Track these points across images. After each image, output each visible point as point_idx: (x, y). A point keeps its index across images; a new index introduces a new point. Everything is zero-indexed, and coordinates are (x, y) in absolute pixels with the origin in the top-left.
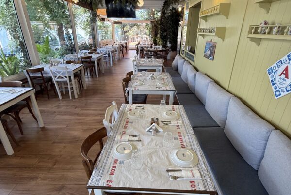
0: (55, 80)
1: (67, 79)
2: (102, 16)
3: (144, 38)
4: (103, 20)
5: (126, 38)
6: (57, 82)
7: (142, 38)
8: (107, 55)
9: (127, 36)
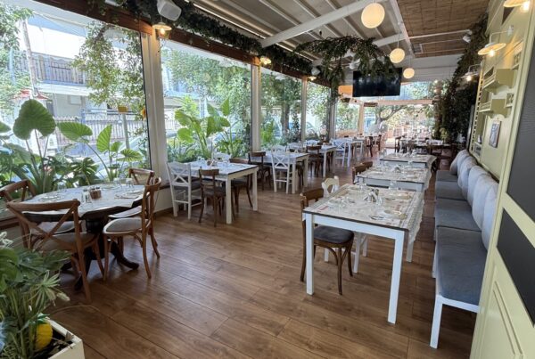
0: (274, 167)
1: (288, 168)
2: (345, 96)
4: (347, 100)
5: (383, 129)
6: (276, 170)
8: (344, 150)
9: (385, 126)
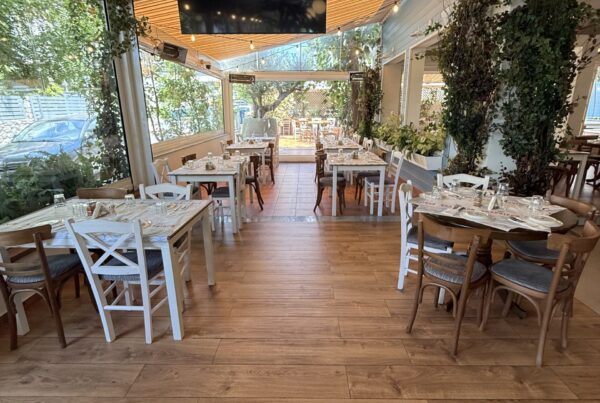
3: (315, 126)
5: (270, 128)
7: (310, 125)
9: (273, 121)
